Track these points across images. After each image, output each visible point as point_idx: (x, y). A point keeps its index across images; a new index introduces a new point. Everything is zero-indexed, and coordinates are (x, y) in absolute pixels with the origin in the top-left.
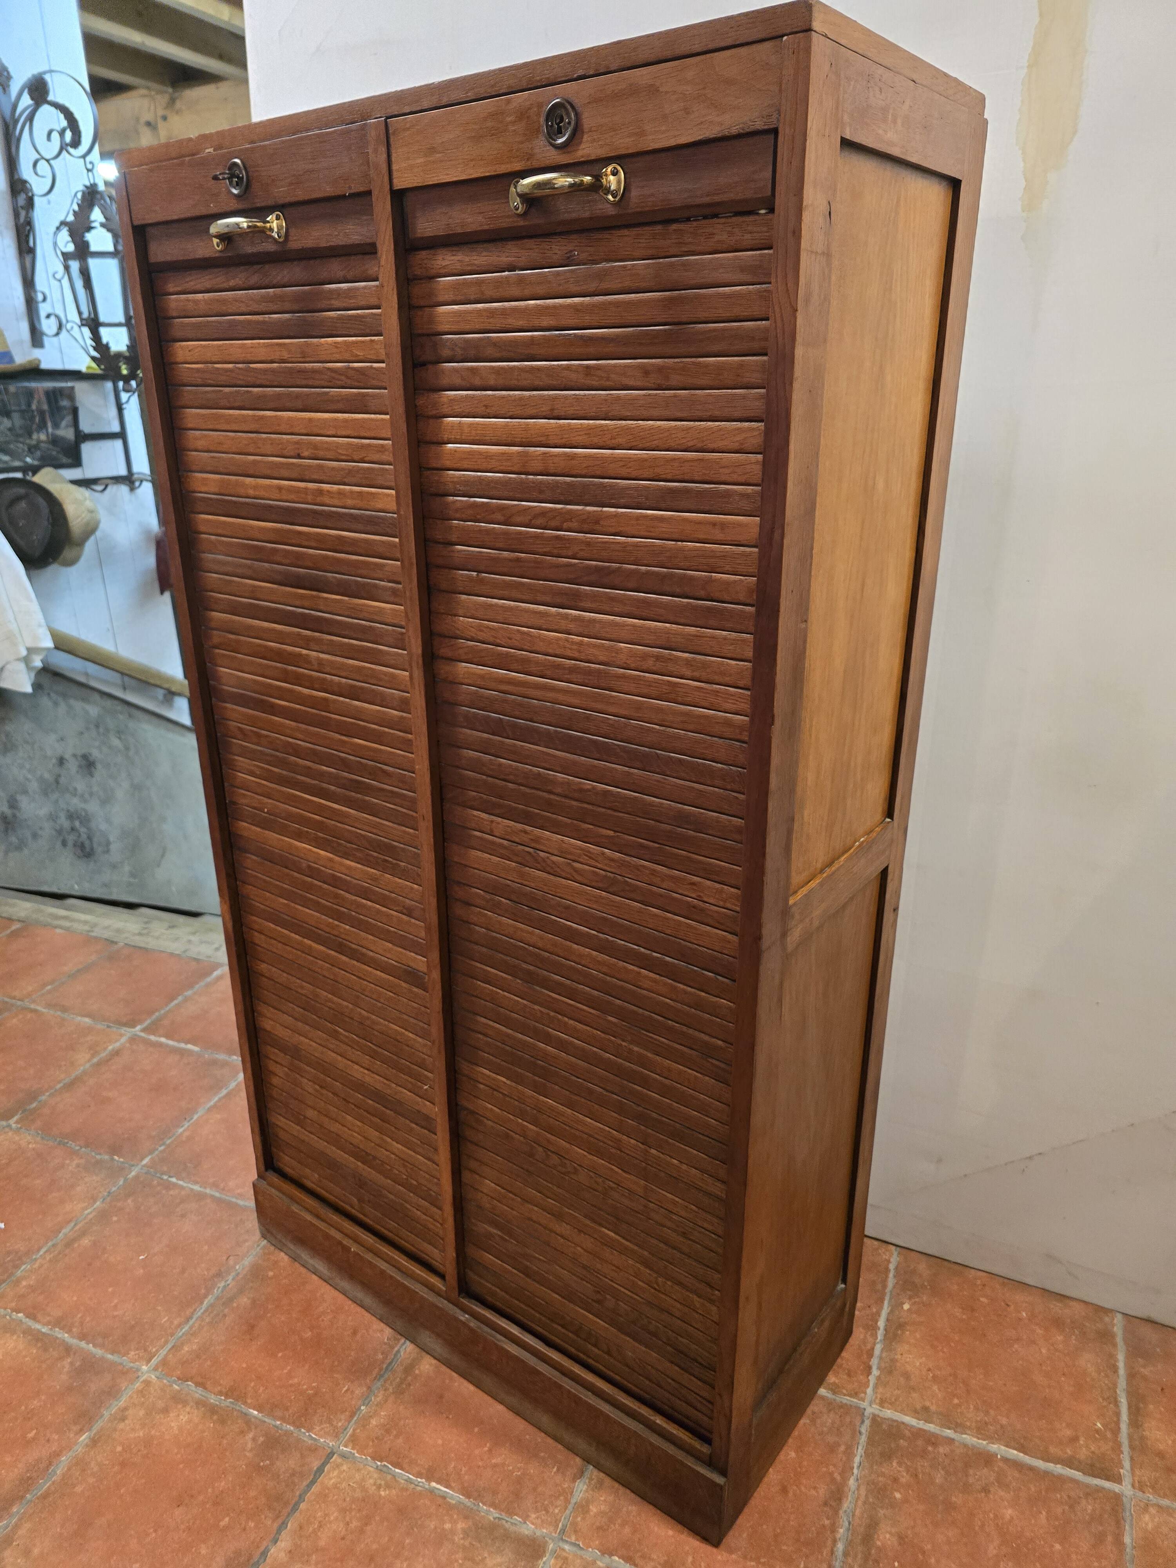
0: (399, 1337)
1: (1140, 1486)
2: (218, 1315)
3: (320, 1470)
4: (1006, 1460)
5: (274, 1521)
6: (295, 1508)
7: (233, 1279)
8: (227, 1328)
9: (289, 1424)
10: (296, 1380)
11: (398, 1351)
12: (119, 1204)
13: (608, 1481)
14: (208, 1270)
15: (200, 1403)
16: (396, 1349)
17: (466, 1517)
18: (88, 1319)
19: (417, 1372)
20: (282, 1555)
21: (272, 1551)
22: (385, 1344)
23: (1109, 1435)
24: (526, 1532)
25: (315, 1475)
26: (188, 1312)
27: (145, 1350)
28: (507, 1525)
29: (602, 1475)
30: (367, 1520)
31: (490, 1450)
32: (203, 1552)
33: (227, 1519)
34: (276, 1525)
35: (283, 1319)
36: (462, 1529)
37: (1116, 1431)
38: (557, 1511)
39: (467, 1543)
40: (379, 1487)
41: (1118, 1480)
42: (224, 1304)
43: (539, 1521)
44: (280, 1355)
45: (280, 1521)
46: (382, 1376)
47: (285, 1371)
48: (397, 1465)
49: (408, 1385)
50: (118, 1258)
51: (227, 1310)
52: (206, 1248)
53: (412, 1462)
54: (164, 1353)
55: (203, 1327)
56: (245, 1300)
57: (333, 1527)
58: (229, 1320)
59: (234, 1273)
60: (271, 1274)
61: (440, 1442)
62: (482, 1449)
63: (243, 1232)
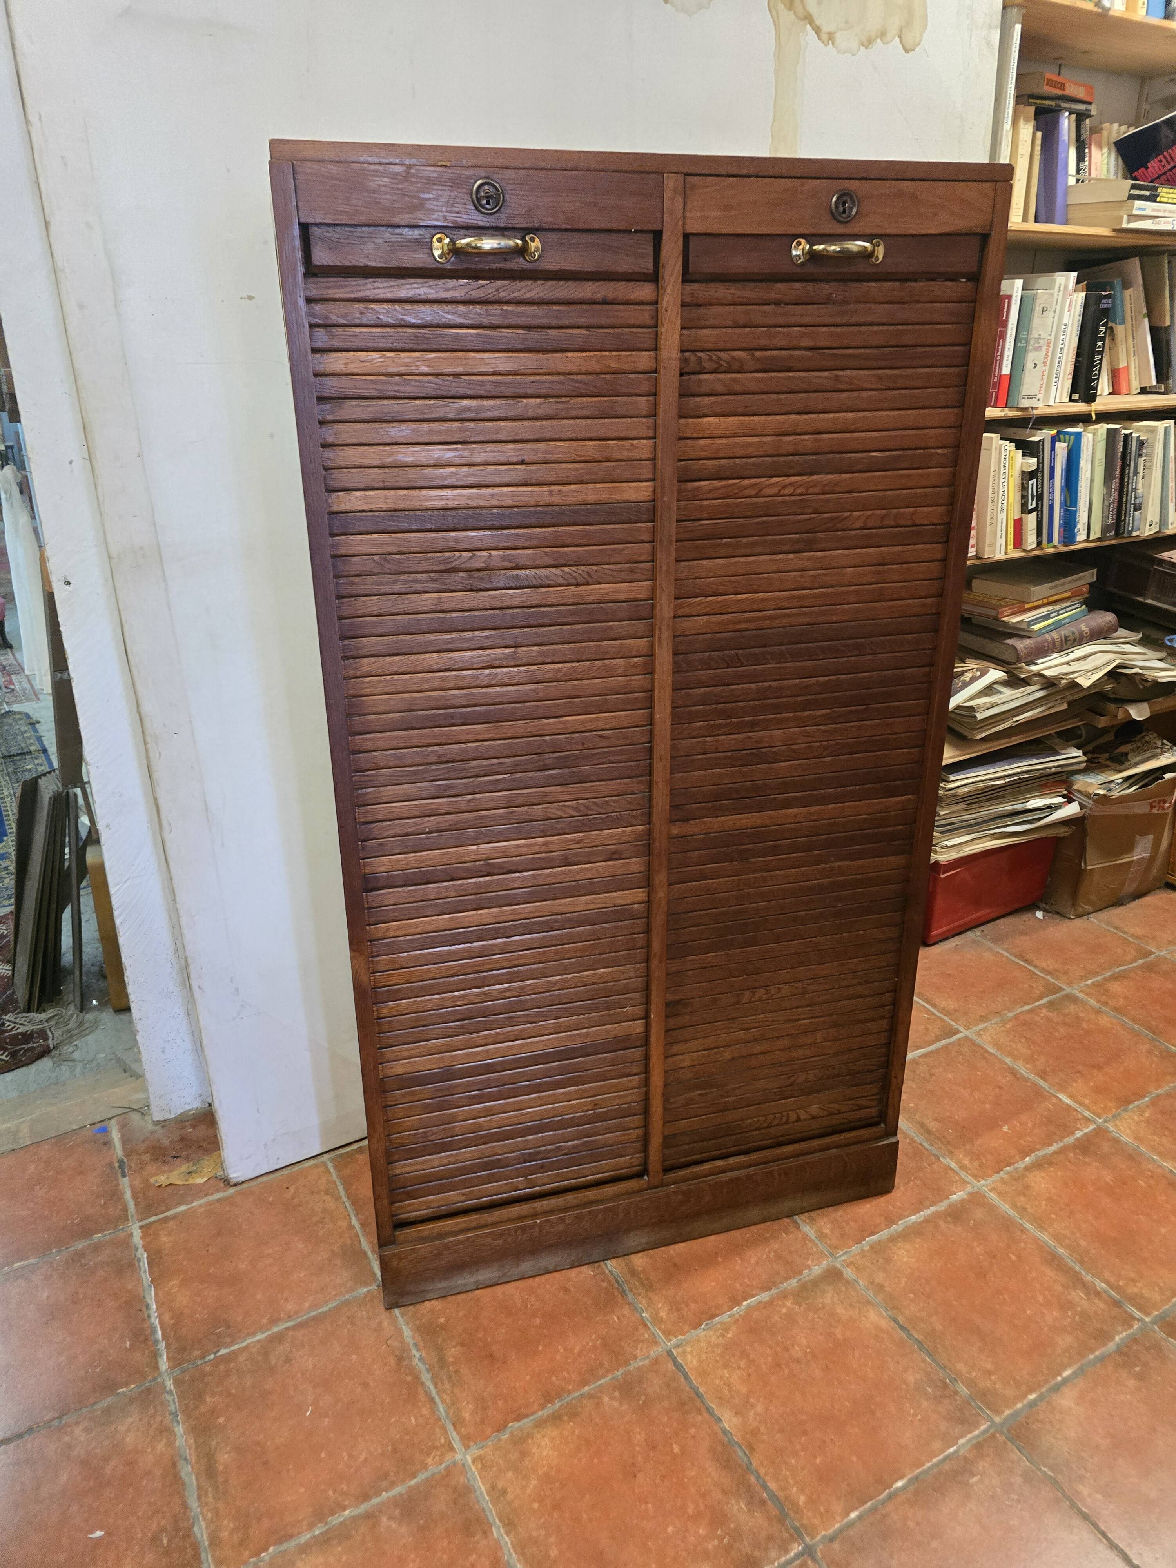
0: (597, 1264)
1: (967, 1027)
2: (450, 1377)
3: (678, 1365)
4: (920, 1057)
5: (701, 1415)
6: (699, 1395)
7: (418, 1350)
8: (474, 1375)
9: (617, 1369)
10: (578, 1347)
11: (609, 1271)
12: (203, 1409)
13: (812, 1214)
14: (385, 1364)
15: (540, 1424)
16: (607, 1272)
17: (785, 1297)
18: (344, 1487)
19: (640, 1269)
20: (735, 1420)
21: (726, 1426)
22: (595, 1275)
24: (819, 1272)
25: (680, 1371)
26: (422, 1397)
27: (437, 1448)
28: (807, 1279)
29: (806, 1214)
30: (744, 1354)
31: (742, 1260)
32: (693, 1474)
33: (675, 1446)
34: (705, 1414)
35: (503, 1331)
36: (792, 1304)
37: (933, 1014)
39: (805, 1306)
41: (957, 1032)
42: (441, 1368)
43: (816, 1262)
44: (540, 1348)
45: (703, 1410)
46: (624, 1291)
47: (561, 1351)
48: (713, 1317)
49: (647, 1279)
50: (286, 1434)
51: (451, 1368)
52: (354, 1357)
53: (717, 1307)
54: (454, 1434)
55: (453, 1392)
56: (453, 1350)
57: (735, 1378)
58: (464, 1370)
59: (412, 1347)
60: (442, 1320)
61: (713, 1284)
62: (738, 1264)
63: (366, 1322)
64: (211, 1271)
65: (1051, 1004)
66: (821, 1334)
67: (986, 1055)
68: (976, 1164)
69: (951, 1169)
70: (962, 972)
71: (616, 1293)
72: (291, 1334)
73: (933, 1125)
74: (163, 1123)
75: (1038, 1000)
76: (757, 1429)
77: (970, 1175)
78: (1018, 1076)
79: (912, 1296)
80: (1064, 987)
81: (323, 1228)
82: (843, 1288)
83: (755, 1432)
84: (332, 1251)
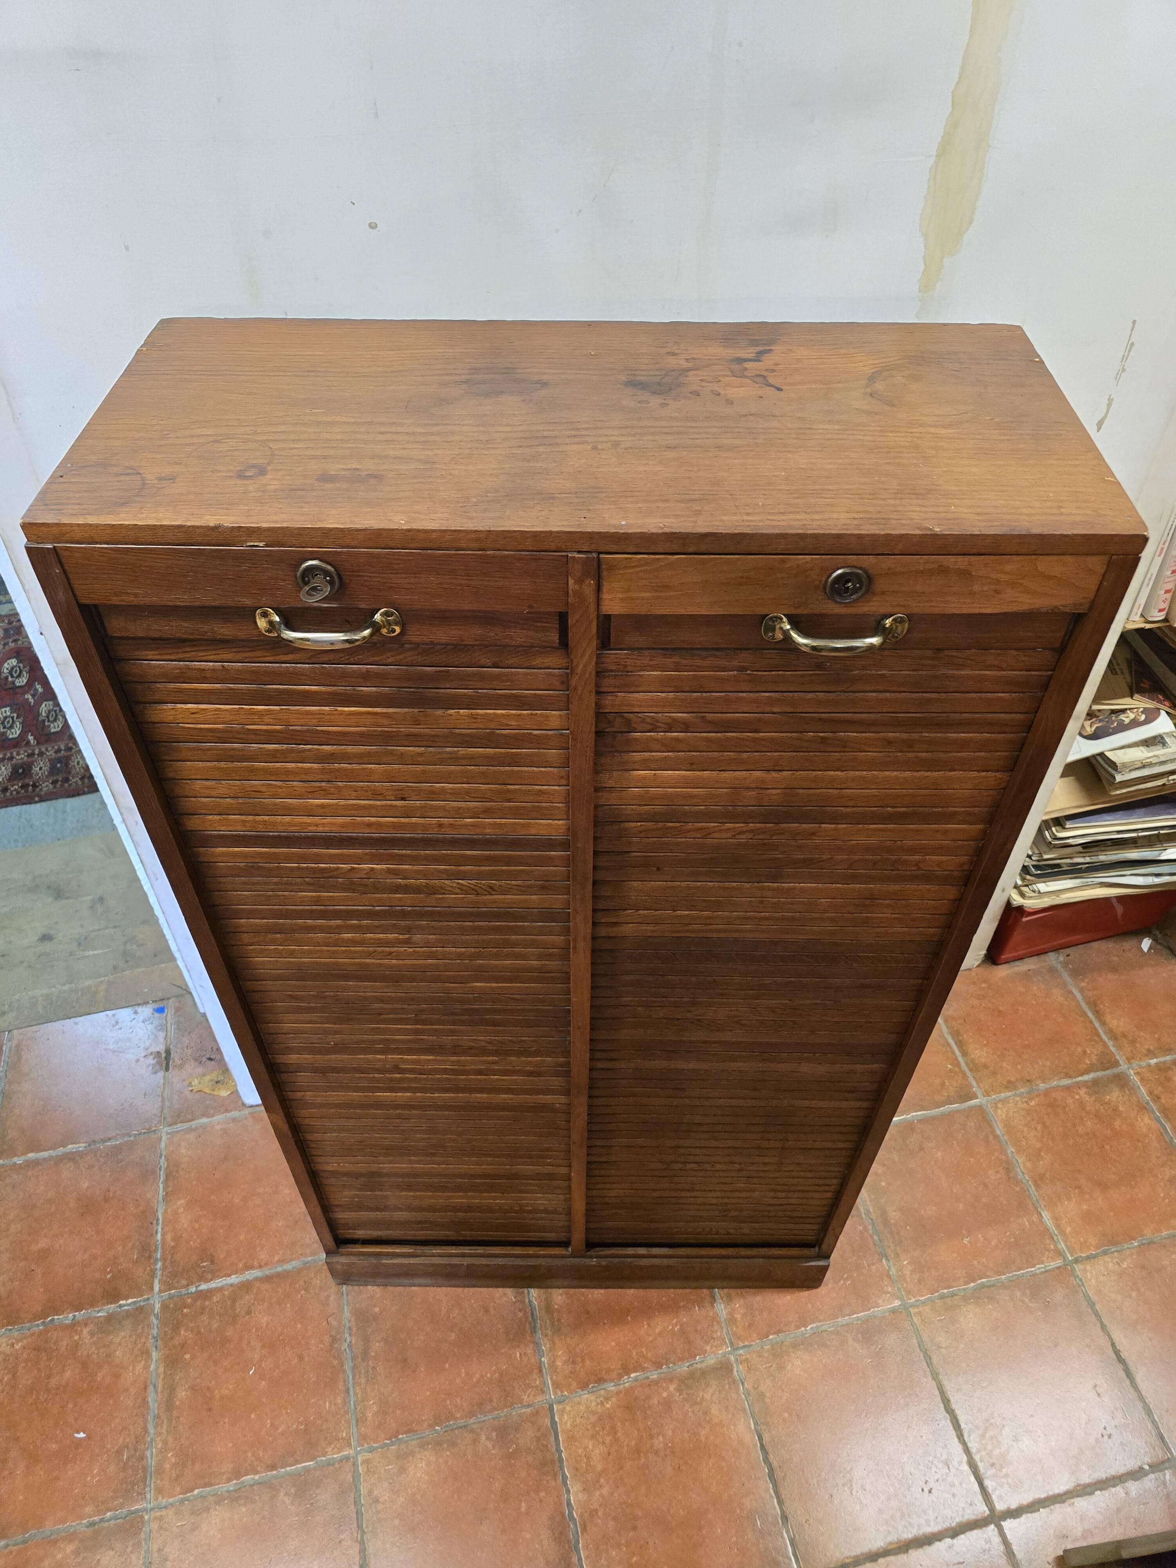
0: (521, 1290)
1: (987, 1094)
2: (367, 1372)
3: (553, 1422)
4: (920, 1121)
5: (555, 1480)
6: (561, 1460)
7: (350, 1335)
8: (386, 1377)
9: (503, 1409)
10: (477, 1376)
11: (530, 1302)
12: (176, 1342)
13: (732, 1292)
14: (321, 1342)
15: (423, 1445)
16: (527, 1301)
17: (671, 1380)
18: (261, 1452)
19: (556, 1307)
20: (580, 1495)
21: (572, 1499)
22: (515, 1302)
23: (957, 1069)
24: (713, 1361)
25: (553, 1429)
26: (341, 1386)
27: (337, 1439)
28: (699, 1366)
29: (726, 1290)
30: (614, 1431)
31: (649, 1325)
32: (528, 1536)
33: (523, 1504)
34: (559, 1481)
35: (422, 1338)
36: (675, 1389)
37: (958, 1065)
38: (719, 1334)
39: (685, 1395)
40: (602, 1403)
41: (975, 1097)
42: (363, 1360)
43: (714, 1349)
44: (447, 1366)
45: (558, 1476)
46: (535, 1327)
47: (463, 1375)
48: (600, 1381)
49: (559, 1320)
50: (231, 1387)
51: (370, 1362)
52: (299, 1326)
53: (609, 1371)
54: (355, 1430)
55: (365, 1388)
56: (377, 1344)
57: (597, 1452)
58: (380, 1368)
59: (346, 1330)
60: (377, 1310)
61: (613, 1344)
62: (643, 1329)
63: (317, 1292)
64: (213, 1197)
65: (1095, 1082)
66: (688, 1432)
67: (991, 1137)
68: (916, 1277)
69: (889, 1276)
70: (1017, 1011)
72: (258, 1285)
73: (894, 1215)
75: (1082, 1074)
76: (596, 1510)
77: (904, 1289)
78: (1012, 1175)
79: (786, 1415)
80: (1121, 1062)
82: (727, 1386)
83: (593, 1513)
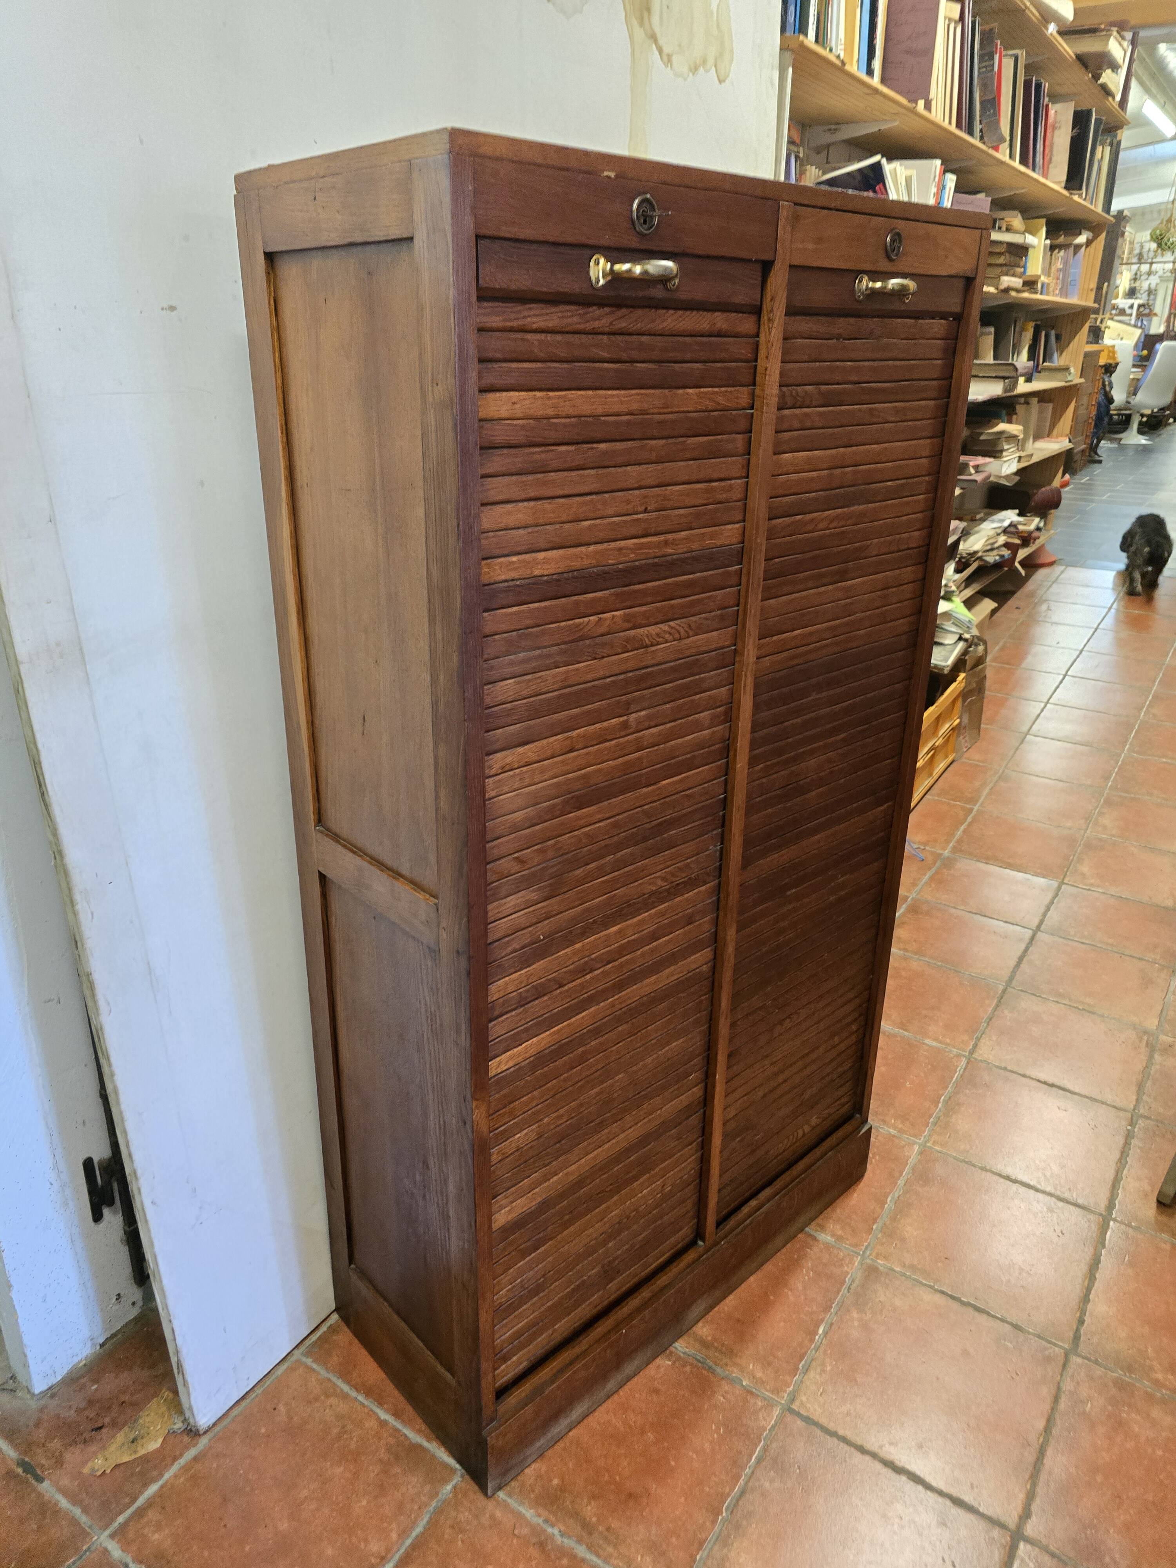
0: (668, 1351)
2: (606, 1539)
3: (805, 1419)
6: (841, 1438)
7: (553, 1526)
8: (629, 1524)
9: (756, 1448)
10: (707, 1445)
11: (685, 1353)
13: (819, 1220)
14: (530, 1560)
15: (724, 1541)
16: (682, 1355)
17: (849, 1310)
19: (710, 1338)
22: (674, 1364)
24: (859, 1274)
25: (810, 1422)
28: (854, 1284)
29: (813, 1223)
30: (852, 1380)
31: (791, 1290)
35: (625, 1464)
38: (842, 1254)
39: (869, 1312)
40: (823, 1370)
42: (590, 1534)
43: (850, 1266)
44: (673, 1463)
45: (853, 1449)
46: (710, 1368)
47: (695, 1457)
48: (802, 1357)
49: (723, 1345)
51: (600, 1528)
53: (800, 1345)
55: (620, 1554)
56: (589, 1508)
57: (858, 1406)
58: (615, 1524)
59: (545, 1526)
60: (555, 1482)
61: (782, 1324)
62: (789, 1295)
63: (475, 1522)
64: (248, 1549)
66: (899, 1333)
68: (908, 1124)
69: (894, 1136)
71: (704, 1372)
74: (52, 1392)
77: (910, 1136)
79: (940, 1264)
81: (351, 1438)
82: (887, 1281)
84: (381, 1460)
